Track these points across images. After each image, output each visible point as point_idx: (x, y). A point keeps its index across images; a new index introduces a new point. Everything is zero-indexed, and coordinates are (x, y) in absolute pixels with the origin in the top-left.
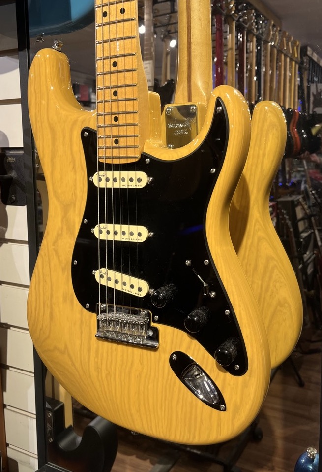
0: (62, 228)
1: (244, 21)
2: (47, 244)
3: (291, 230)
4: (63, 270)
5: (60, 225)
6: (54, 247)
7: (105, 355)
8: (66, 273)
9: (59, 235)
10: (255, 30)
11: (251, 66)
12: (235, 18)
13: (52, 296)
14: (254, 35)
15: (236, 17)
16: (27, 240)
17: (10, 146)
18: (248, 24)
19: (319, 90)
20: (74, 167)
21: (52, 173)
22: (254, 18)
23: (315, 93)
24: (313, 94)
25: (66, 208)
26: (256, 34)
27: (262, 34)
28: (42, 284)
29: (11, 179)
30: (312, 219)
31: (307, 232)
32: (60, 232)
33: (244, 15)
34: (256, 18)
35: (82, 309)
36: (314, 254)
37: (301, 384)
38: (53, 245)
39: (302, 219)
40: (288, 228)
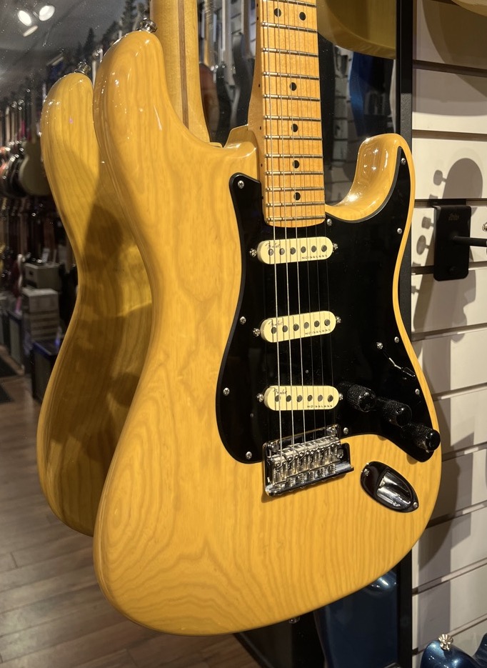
0: (197, 340)
2: (168, 376)
4: (200, 412)
5: (193, 335)
6: (180, 378)
7: (275, 520)
8: (206, 416)
9: (191, 354)
13: (178, 465)
20: (218, 236)
21: (176, 250)
25: (204, 306)
28: (156, 453)
32: (194, 347)
35: (236, 464)
38: (181, 374)
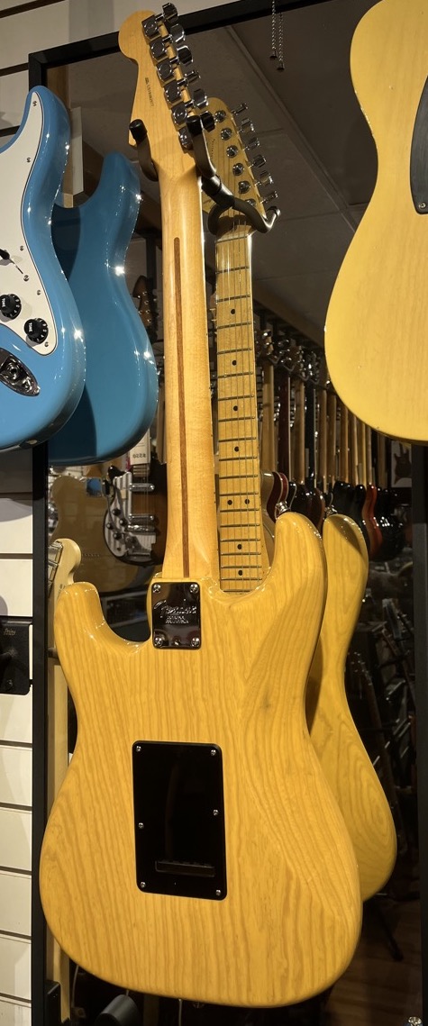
1: (287, 363)
3: (371, 684)
10: (304, 374)
11: (298, 406)
12: (273, 361)
14: (302, 381)
15: (276, 360)
16: (30, 741)
17: (9, 615)
18: (293, 367)
19: (405, 452)
22: (301, 357)
23: (399, 455)
24: (395, 455)
26: (306, 380)
27: (313, 377)
29: (9, 658)
30: (404, 662)
31: (396, 683)
33: (286, 354)
34: (304, 358)
36: (409, 720)
37: (398, 957)
39: (389, 663)
40: (365, 682)
